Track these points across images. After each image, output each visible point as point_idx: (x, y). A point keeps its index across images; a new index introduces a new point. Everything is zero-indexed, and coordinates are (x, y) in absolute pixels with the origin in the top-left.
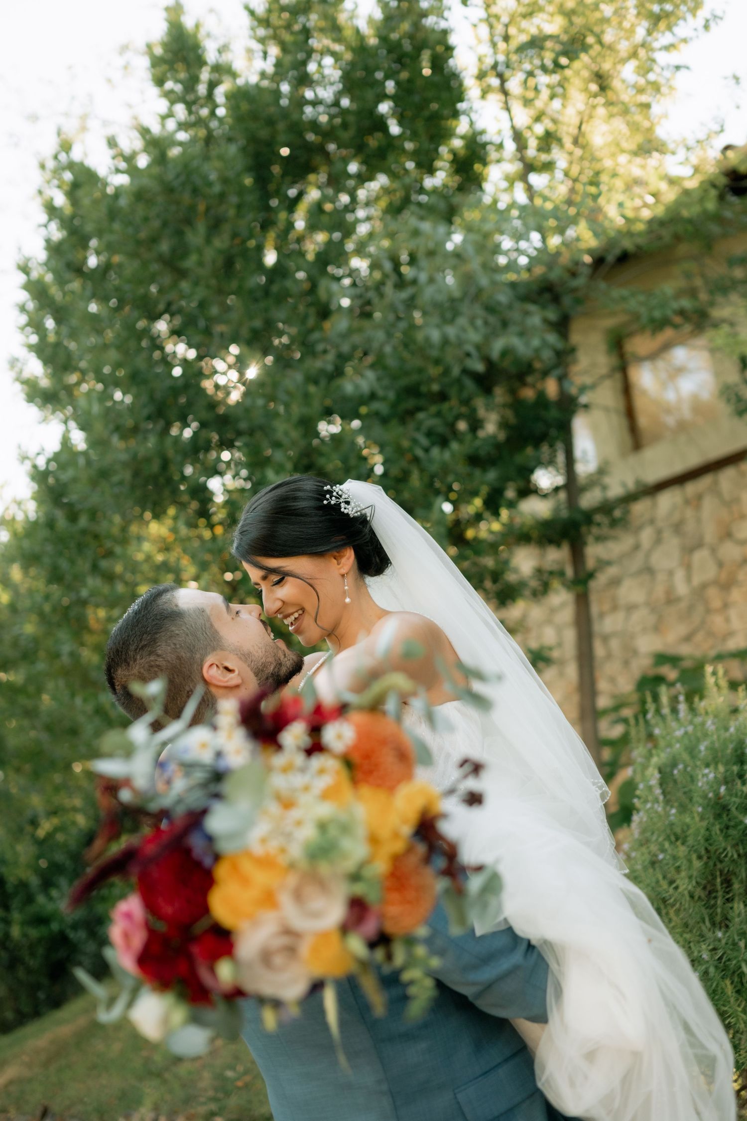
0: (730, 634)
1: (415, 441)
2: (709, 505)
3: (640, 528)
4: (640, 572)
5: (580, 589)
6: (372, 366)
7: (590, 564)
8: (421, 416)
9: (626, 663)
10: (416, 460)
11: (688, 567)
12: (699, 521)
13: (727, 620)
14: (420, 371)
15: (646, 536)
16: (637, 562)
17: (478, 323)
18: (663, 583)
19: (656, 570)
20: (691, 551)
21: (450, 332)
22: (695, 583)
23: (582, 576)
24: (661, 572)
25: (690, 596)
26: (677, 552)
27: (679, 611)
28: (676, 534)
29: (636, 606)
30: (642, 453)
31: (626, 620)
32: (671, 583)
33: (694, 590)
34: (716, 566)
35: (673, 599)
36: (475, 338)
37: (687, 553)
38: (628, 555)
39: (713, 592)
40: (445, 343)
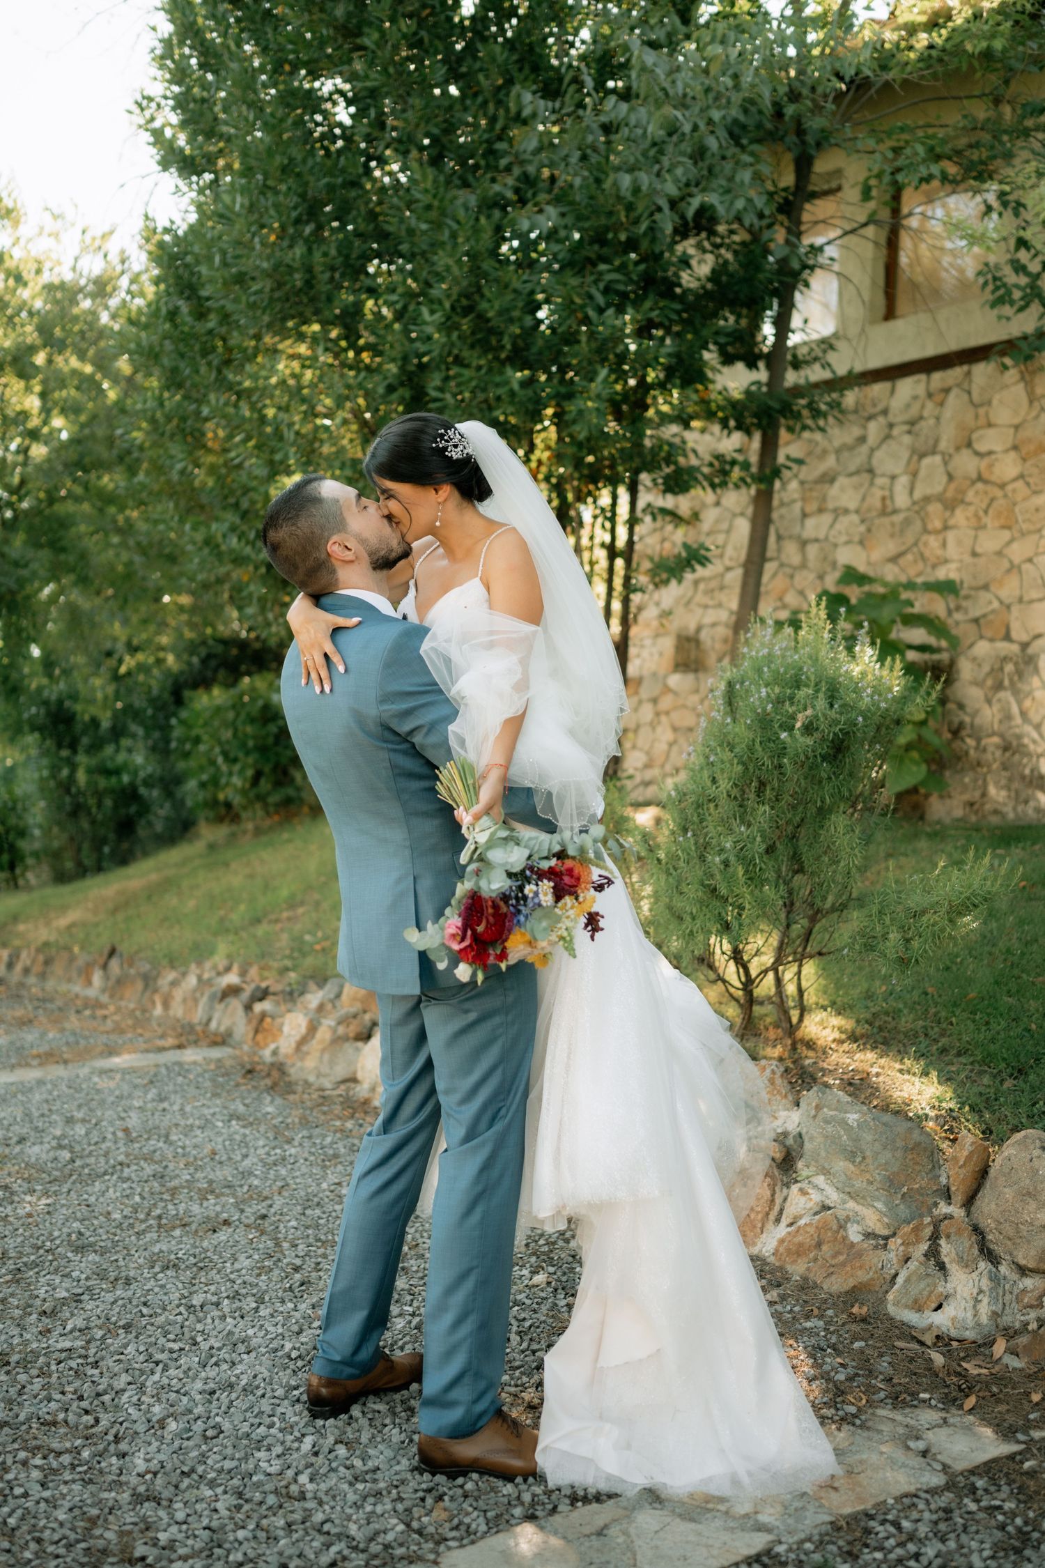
0: (946, 561)
1: (591, 297)
2: (952, 398)
3: (871, 418)
4: (857, 472)
5: (763, 487)
6: (557, 201)
7: (781, 459)
8: (603, 267)
9: (821, 577)
10: (586, 320)
11: (915, 474)
12: (938, 419)
13: (944, 545)
14: (611, 213)
15: (874, 429)
16: (857, 460)
17: (679, 171)
18: (882, 488)
19: (878, 472)
20: (922, 456)
21: (645, 179)
22: (917, 495)
23: (768, 471)
24: (883, 475)
25: (908, 509)
26: (905, 455)
27: (893, 524)
28: (909, 432)
29: (846, 511)
30: (892, 324)
31: (832, 526)
32: (891, 490)
33: (914, 503)
34: (945, 479)
35: (889, 509)
36: (672, 189)
37: (915, 458)
38: (850, 448)
39: (934, 508)
40: (636, 190)
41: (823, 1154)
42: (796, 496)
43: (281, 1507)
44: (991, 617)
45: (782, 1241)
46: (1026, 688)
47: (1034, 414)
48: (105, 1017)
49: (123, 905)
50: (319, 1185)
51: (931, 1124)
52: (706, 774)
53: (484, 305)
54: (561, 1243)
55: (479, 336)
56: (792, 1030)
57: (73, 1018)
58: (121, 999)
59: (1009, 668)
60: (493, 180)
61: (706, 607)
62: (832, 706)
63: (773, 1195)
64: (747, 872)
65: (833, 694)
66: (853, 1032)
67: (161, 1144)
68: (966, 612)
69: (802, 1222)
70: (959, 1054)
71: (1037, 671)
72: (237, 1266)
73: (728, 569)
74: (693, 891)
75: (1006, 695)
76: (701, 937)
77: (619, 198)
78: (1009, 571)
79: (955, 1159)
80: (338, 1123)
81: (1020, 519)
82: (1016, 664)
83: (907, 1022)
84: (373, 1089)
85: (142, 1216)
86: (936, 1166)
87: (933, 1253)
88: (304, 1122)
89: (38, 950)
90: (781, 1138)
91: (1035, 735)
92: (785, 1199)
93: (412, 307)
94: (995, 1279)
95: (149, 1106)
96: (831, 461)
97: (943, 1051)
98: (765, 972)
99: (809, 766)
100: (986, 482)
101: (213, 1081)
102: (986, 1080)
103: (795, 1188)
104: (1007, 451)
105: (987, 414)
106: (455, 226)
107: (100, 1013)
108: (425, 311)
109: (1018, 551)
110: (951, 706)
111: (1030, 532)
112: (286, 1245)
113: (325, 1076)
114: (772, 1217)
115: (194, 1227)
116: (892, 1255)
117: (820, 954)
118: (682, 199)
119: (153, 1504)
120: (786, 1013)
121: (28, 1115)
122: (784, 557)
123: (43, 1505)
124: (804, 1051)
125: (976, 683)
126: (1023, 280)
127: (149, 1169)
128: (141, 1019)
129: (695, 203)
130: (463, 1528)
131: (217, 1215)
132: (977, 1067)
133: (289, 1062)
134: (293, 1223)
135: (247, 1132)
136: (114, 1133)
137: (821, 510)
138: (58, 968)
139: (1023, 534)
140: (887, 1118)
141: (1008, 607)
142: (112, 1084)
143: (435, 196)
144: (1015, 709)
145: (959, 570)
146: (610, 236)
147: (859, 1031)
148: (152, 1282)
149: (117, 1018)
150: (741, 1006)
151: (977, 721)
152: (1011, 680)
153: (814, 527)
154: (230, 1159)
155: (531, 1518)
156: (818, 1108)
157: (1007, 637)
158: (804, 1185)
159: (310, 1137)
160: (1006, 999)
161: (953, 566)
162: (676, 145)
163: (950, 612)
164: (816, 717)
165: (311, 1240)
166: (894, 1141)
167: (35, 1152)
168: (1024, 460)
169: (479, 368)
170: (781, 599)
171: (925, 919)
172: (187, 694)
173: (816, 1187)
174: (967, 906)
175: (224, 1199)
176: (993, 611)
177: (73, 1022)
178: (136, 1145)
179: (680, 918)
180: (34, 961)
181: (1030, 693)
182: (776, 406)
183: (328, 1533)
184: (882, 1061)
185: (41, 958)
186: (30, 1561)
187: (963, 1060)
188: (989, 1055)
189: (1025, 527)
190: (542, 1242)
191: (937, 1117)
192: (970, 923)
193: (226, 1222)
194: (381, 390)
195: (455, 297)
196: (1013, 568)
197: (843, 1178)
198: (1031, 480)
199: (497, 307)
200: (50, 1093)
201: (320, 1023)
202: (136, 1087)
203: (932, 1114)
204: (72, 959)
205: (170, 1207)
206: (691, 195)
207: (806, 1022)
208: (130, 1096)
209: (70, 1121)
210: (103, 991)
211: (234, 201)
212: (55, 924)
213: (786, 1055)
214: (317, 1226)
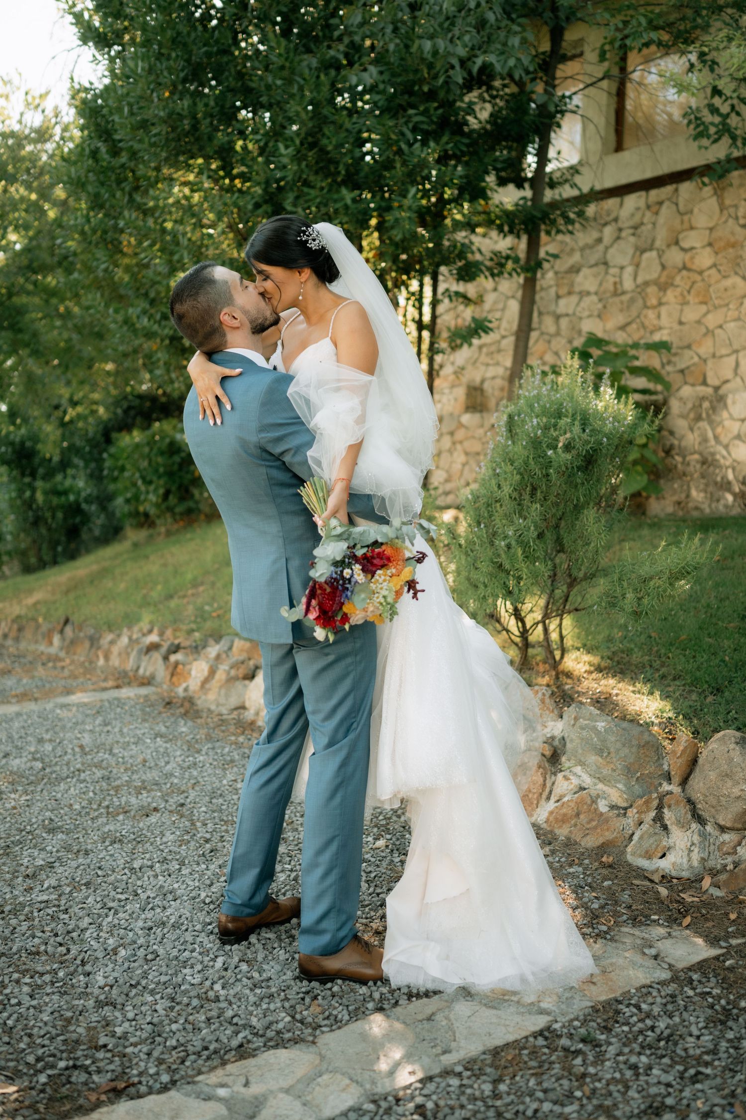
0: (660, 328)
1: (403, 134)
2: (665, 210)
3: (605, 224)
4: (596, 265)
5: (529, 275)
6: (376, 62)
7: (542, 254)
8: (411, 112)
9: (571, 340)
10: (400, 152)
11: (637, 265)
12: (654, 224)
13: (659, 316)
14: (416, 71)
15: (608, 232)
16: (595, 255)
17: (467, 38)
18: (614, 276)
19: (611, 264)
20: (643, 251)
21: (441, 44)
22: (640, 280)
23: (532, 263)
24: (615, 266)
25: (633, 291)
26: (631, 251)
27: (622, 303)
28: (634, 235)
29: (588, 293)
30: (620, 155)
31: (578, 304)
32: (620, 277)
33: (637, 286)
34: (659, 268)
35: (619, 291)
36: (462, 52)
37: (638, 253)
38: (591, 247)
39: (652, 290)
40: (435, 53)
41: (580, 751)
42: (552, 283)
43: (202, 1007)
44: (692, 368)
45: (551, 813)
46: (718, 419)
47: (723, 219)
48: (63, 668)
49: (74, 587)
50: (221, 781)
51: (656, 728)
52: (493, 482)
53: (325, 141)
54: (394, 818)
55: (321, 165)
56: (555, 665)
57: (40, 669)
58: (75, 654)
59: (706, 405)
60: (329, 47)
61: (488, 365)
62: (584, 431)
63: (545, 781)
64: (524, 552)
65: (585, 423)
66: (599, 665)
67: (107, 756)
68: (675, 365)
69: (565, 799)
70: (674, 679)
71: (726, 406)
72: (164, 840)
73: (504, 337)
74: (485, 567)
75: (704, 424)
76: (490, 600)
77: (423, 59)
78: (705, 335)
79: (674, 752)
80: (233, 738)
81: (713, 296)
82: (711, 402)
83: (637, 657)
84: (257, 714)
85: (95, 807)
86: (660, 757)
87: (659, 818)
88: (209, 738)
89: (13, 621)
90: (550, 741)
91: (724, 452)
92: (553, 783)
93: (271, 144)
94: (703, 835)
95: (97, 729)
96: (577, 257)
97: (663, 677)
98: (537, 623)
99: (568, 474)
100: (689, 270)
101: (142, 710)
102: (694, 696)
103: (560, 776)
104: (704, 247)
105: (690, 220)
106: (302, 82)
107: (59, 664)
108: (281, 146)
109: (711, 320)
110: (665, 433)
111: (720, 306)
112: (199, 824)
113: (223, 705)
114: (544, 796)
115: (132, 813)
116: (630, 820)
117: (577, 610)
118: (469, 59)
119: (111, 1008)
120: (551, 653)
121: (10, 737)
122: (543, 328)
123: (32, 1010)
124: (564, 679)
125: (684, 416)
126: (717, 119)
127: (99, 774)
128: (89, 668)
129: (479, 61)
130: (332, 1018)
131: (149, 804)
132: (687, 688)
133: (196, 696)
134: (204, 809)
135: (168, 745)
136: (73, 749)
137: (570, 293)
138: (28, 634)
139: (716, 308)
140: (625, 724)
141: (705, 361)
142: (70, 715)
143: (286, 59)
144: (710, 435)
145: (669, 334)
146: (416, 88)
147: (603, 664)
148: (104, 853)
149: (72, 667)
150: (520, 648)
151: (683, 444)
152: (708, 415)
153: (565, 305)
154: (156, 765)
155: (380, 1009)
156: (576, 719)
157: (704, 383)
158: (567, 773)
159: (213, 748)
160: (707, 639)
161: (665, 332)
162: (464, 19)
163: (663, 366)
164: (573, 439)
165: (217, 820)
166: (630, 741)
167: (15, 763)
168: (716, 253)
169: (322, 189)
170: (541, 358)
171: (652, 583)
172: (114, 435)
173: (575, 774)
174: (683, 573)
175: (153, 793)
176: (694, 364)
177: (40, 671)
178: (89, 757)
179: (476, 587)
180: (10, 629)
181: (720, 423)
182: (538, 215)
183: (236, 1024)
184: (620, 685)
185: (15, 627)
186: (24, 1050)
187: (677, 683)
188: (696, 679)
189: (717, 302)
190: (381, 818)
191: (660, 723)
192: (684, 585)
193: (156, 810)
194: (250, 207)
195: (303, 135)
196: (709, 332)
197: (594, 768)
198: (721, 268)
199: (334, 142)
200: (26, 721)
201: (217, 668)
202: (87, 716)
203: (657, 721)
204: (38, 627)
205: (115, 799)
206: (476, 56)
207: (565, 659)
208: (83, 723)
209: (41, 741)
210: (61, 649)
211: (137, 66)
212: (24, 602)
213: (552, 682)
214: (221, 811)
